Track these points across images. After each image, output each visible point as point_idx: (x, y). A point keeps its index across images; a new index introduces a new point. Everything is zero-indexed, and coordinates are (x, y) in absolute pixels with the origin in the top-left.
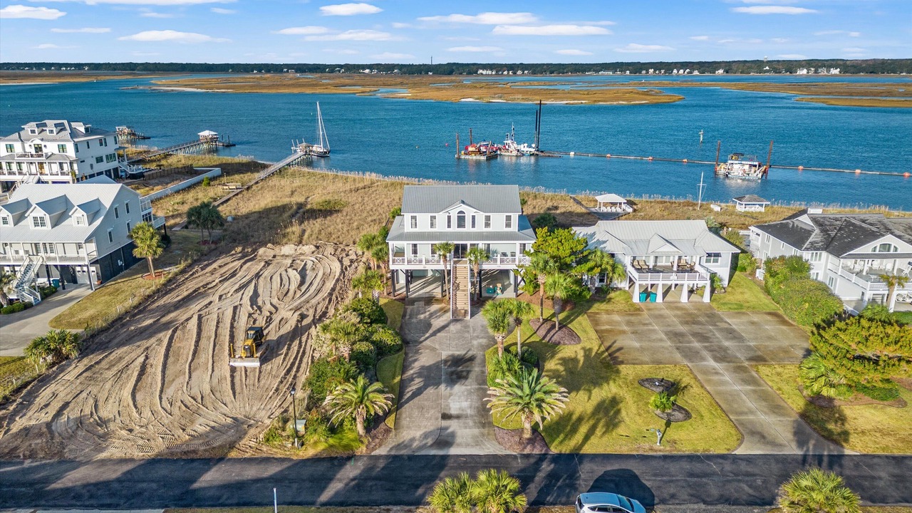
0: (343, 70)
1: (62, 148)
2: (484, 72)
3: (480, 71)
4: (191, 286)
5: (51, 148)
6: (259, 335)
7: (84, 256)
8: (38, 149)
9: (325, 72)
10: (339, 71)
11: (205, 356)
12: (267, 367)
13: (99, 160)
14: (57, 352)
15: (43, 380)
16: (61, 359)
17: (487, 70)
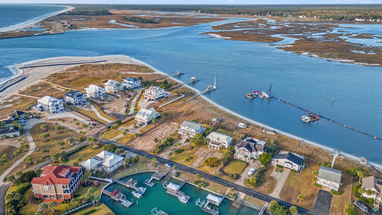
0: (291, 16)
1: (154, 93)
2: (358, 20)
3: (356, 19)
4: (158, 128)
5: (152, 93)
6: (156, 139)
7: (146, 121)
8: (151, 93)
9: (283, 17)
10: (289, 16)
11: (151, 140)
12: (156, 143)
13: (160, 95)
14: (137, 136)
15: (135, 139)
16: (137, 137)
17: (360, 19)
